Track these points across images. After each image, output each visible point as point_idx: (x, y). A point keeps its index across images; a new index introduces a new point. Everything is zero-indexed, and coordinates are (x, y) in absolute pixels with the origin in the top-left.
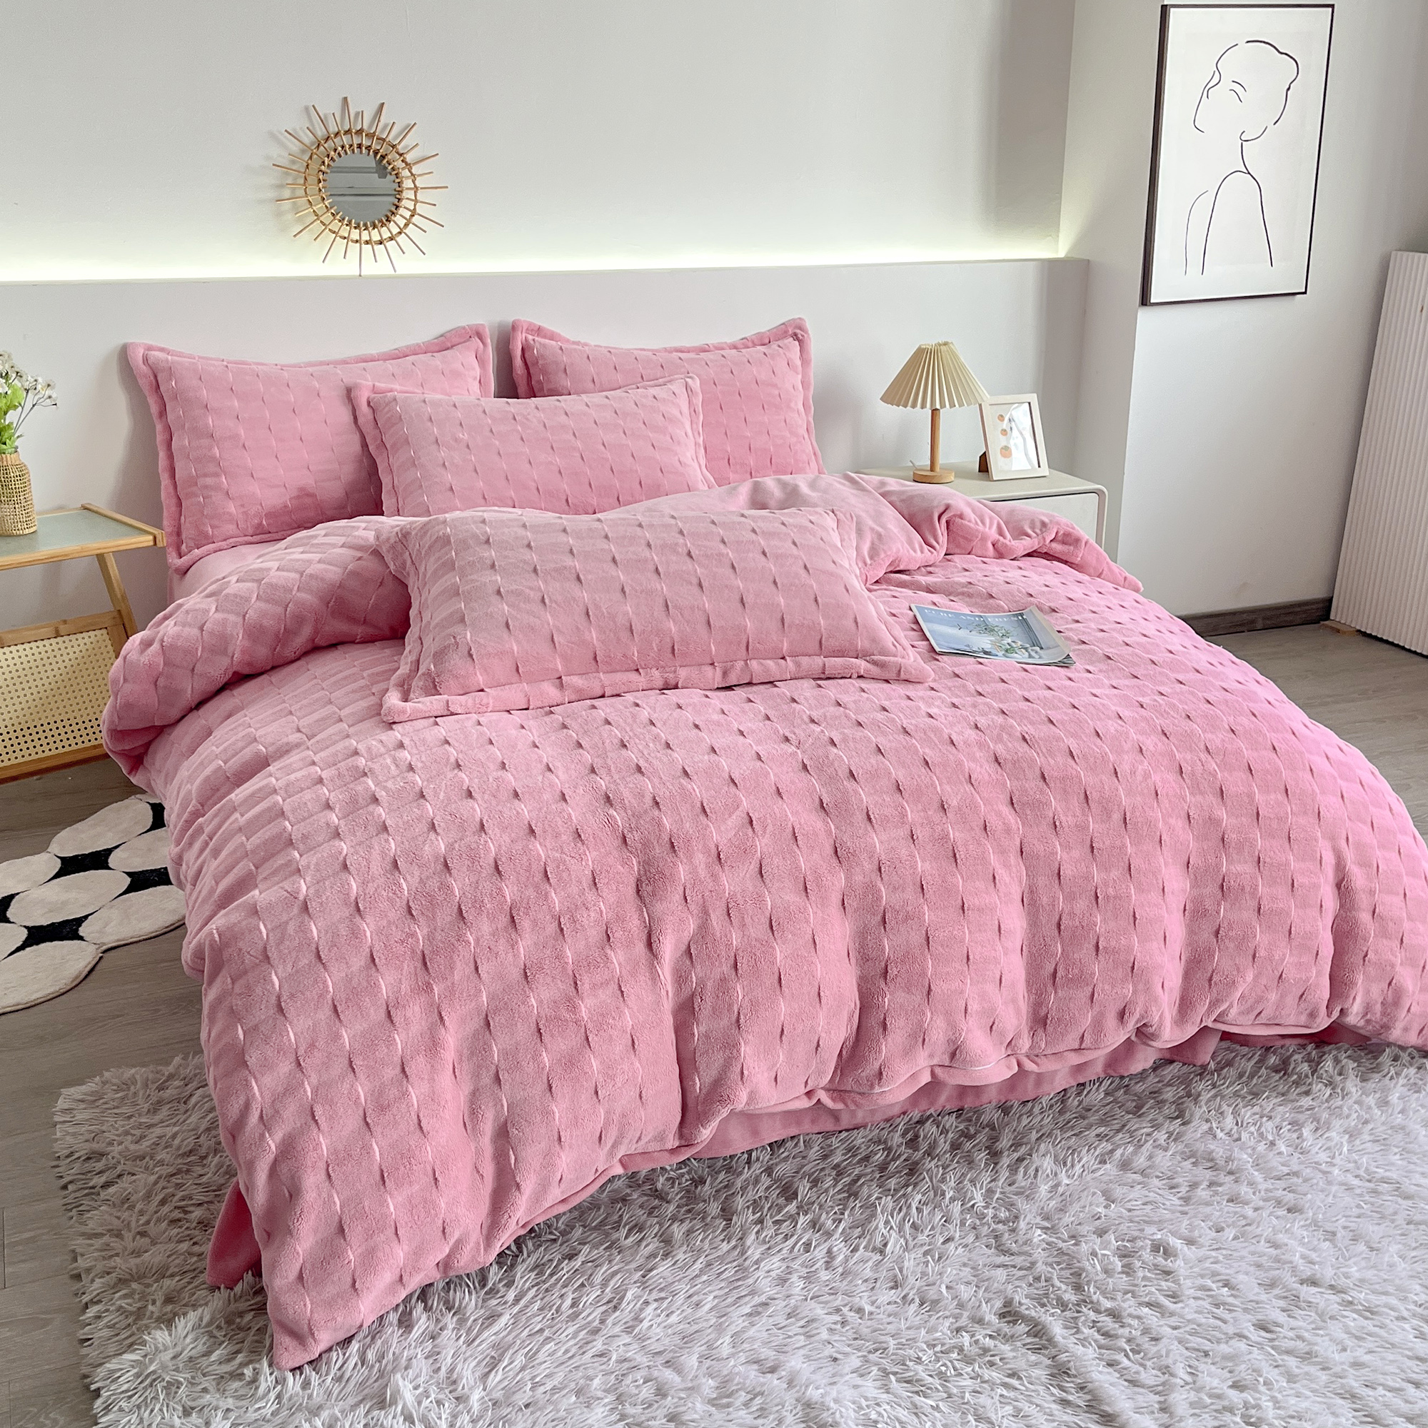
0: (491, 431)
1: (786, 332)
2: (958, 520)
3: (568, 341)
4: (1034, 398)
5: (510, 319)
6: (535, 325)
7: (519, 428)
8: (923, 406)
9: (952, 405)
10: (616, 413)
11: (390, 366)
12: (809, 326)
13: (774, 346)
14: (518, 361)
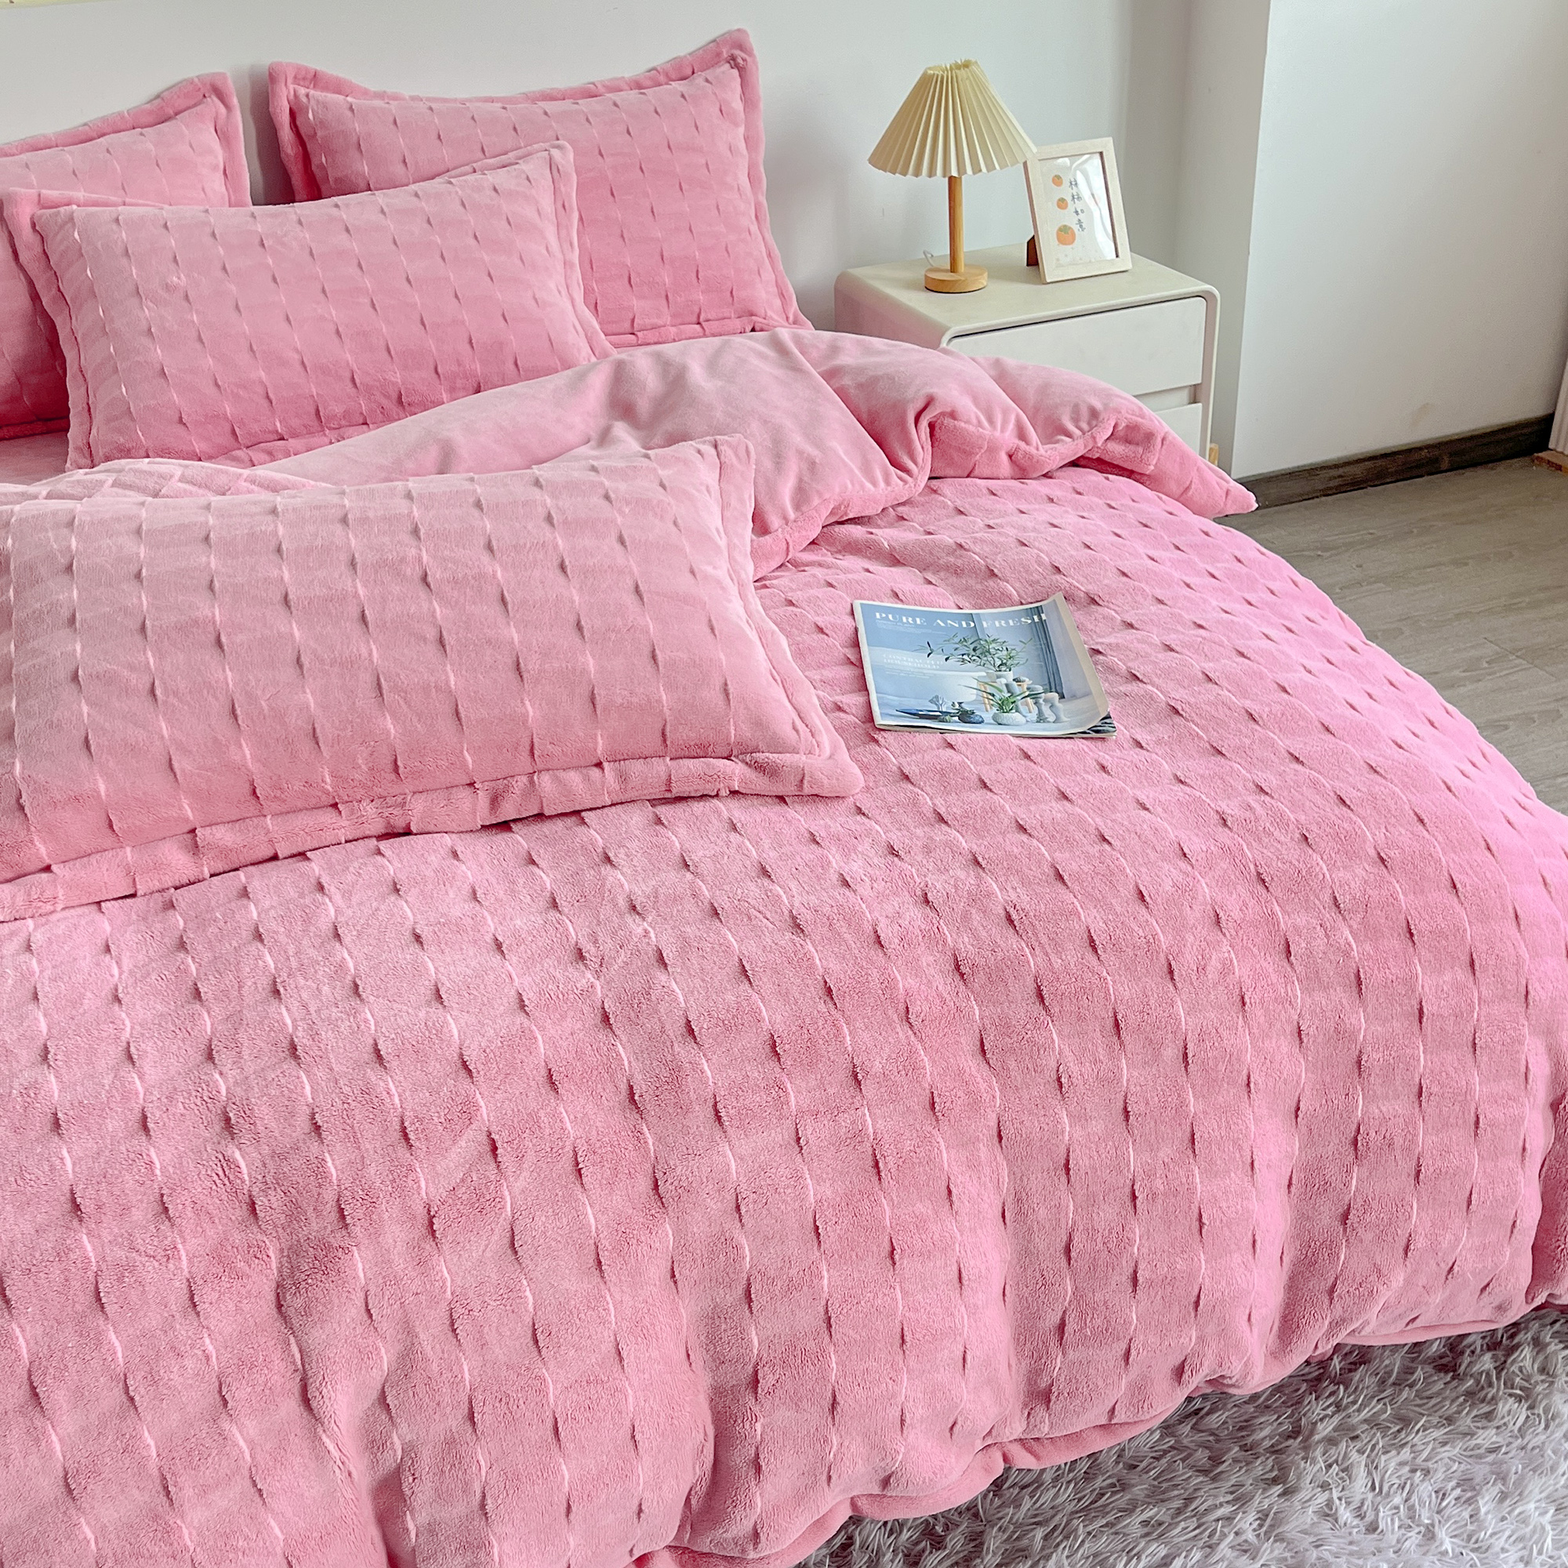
0: (224, 269)
1: (719, 55)
2: (948, 421)
3: (365, 93)
4: (1108, 145)
6: (306, 69)
7: (270, 261)
8: (931, 173)
9: (977, 170)
10: (429, 222)
11: (70, 157)
12: (755, 41)
13: (699, 79)
14: (286, 135)
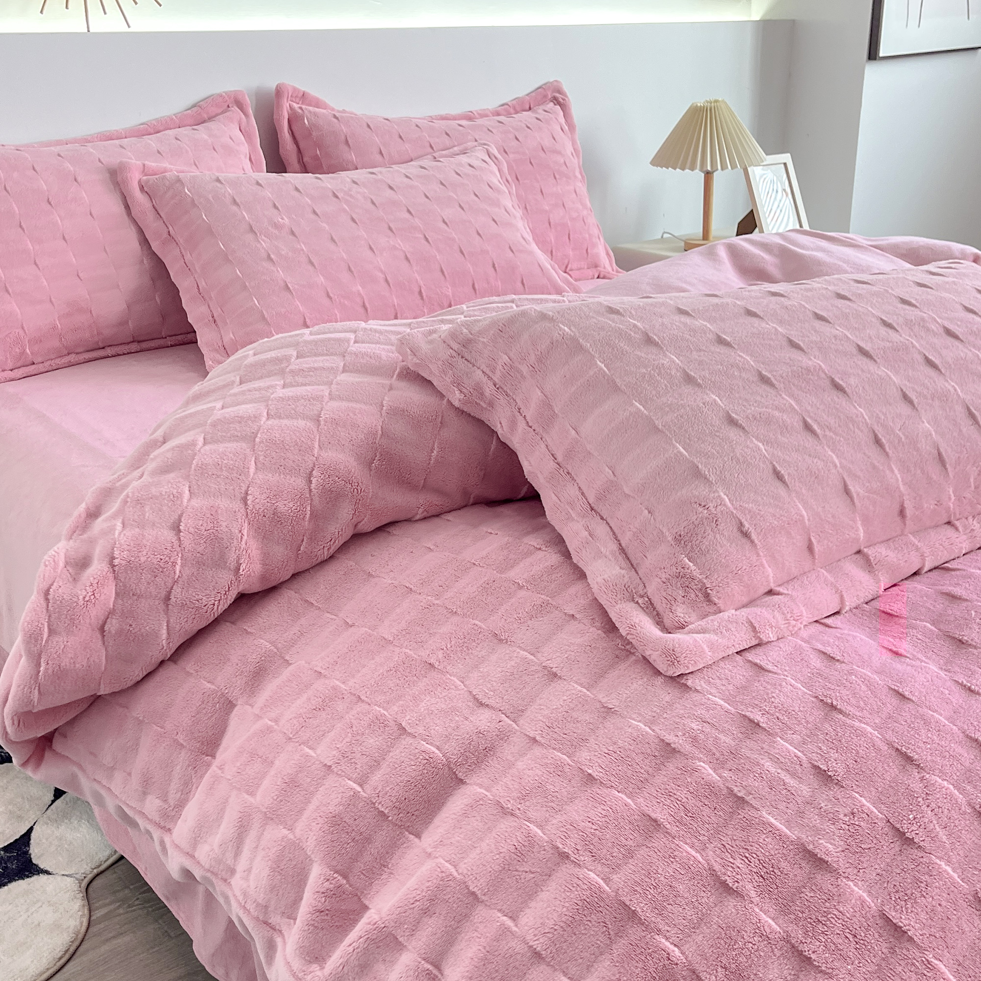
1: (545, 96)
4: (788, 159)
5: (271, 84)
6: (299, 90)
7: (346, 207)
11: (152, 141)
12: (566, 88)
